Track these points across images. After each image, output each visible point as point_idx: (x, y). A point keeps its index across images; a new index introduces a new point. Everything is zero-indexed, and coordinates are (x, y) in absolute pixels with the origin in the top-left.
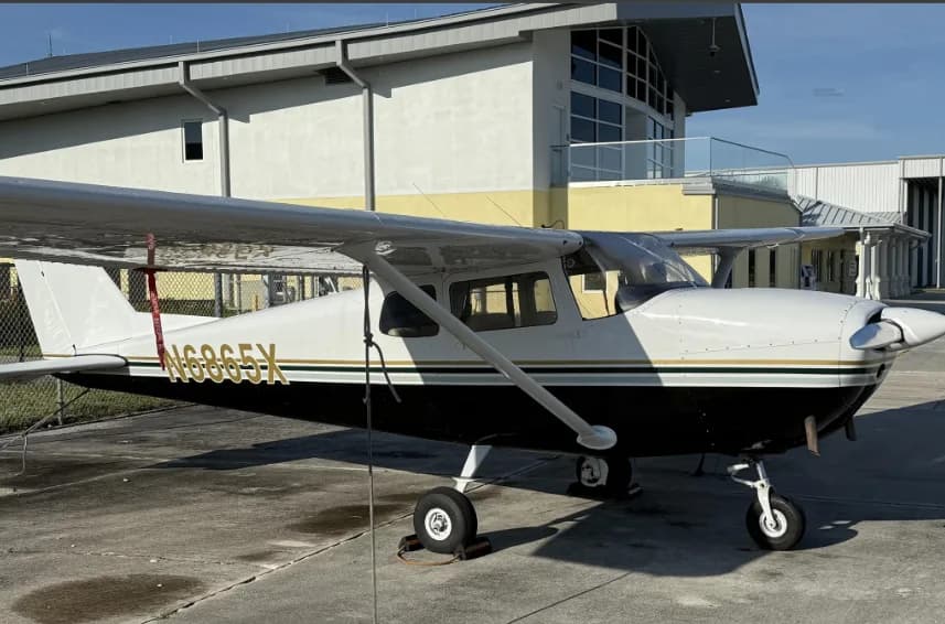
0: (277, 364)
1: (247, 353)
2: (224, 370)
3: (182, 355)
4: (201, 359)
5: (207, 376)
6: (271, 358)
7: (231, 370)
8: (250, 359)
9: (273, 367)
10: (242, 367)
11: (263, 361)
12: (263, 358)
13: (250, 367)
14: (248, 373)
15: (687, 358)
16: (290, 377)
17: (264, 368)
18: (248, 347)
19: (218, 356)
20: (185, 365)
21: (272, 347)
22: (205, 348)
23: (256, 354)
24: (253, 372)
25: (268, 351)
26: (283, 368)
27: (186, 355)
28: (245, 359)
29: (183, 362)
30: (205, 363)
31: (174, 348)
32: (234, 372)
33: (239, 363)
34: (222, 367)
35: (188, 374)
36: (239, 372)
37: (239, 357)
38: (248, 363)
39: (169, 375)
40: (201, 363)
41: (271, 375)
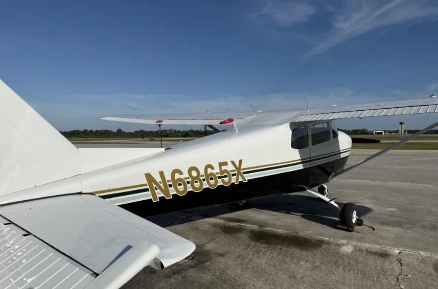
0: (242, 171)
1: (224, 168)
2: (205, 183)
3: (168, 177)
4: (188, 178)
5: (190, 189)
6: (238, 169)
8: (226, 171)
9: (239, 173)
10: (219, 177)
11: (234, 171)
12: (234, 169)
13: (226, 176)
14: (223, 181)
15: (344, 149)
16: (248, 177)
17: (234, 175)
18: (225, 164)
19: (202, 173)
20: (170, 186)
21: (241, 162)
22: (192, 169)
23: (230, 167)
24: (226, 179)
25: (237, 164)
26: (245, 173)
28: (222, 172)
29: (168, 184)
30: (190, 180)
31: (162, 174)
32: (212, 182)
33: (217, 175)
34: (204, 180)
35: (172, 191)
36: (216, 182)
37: (218, 171)
38: (224, 174)
39: (151, 197)
40: (186, 181)
41: (237, 179)
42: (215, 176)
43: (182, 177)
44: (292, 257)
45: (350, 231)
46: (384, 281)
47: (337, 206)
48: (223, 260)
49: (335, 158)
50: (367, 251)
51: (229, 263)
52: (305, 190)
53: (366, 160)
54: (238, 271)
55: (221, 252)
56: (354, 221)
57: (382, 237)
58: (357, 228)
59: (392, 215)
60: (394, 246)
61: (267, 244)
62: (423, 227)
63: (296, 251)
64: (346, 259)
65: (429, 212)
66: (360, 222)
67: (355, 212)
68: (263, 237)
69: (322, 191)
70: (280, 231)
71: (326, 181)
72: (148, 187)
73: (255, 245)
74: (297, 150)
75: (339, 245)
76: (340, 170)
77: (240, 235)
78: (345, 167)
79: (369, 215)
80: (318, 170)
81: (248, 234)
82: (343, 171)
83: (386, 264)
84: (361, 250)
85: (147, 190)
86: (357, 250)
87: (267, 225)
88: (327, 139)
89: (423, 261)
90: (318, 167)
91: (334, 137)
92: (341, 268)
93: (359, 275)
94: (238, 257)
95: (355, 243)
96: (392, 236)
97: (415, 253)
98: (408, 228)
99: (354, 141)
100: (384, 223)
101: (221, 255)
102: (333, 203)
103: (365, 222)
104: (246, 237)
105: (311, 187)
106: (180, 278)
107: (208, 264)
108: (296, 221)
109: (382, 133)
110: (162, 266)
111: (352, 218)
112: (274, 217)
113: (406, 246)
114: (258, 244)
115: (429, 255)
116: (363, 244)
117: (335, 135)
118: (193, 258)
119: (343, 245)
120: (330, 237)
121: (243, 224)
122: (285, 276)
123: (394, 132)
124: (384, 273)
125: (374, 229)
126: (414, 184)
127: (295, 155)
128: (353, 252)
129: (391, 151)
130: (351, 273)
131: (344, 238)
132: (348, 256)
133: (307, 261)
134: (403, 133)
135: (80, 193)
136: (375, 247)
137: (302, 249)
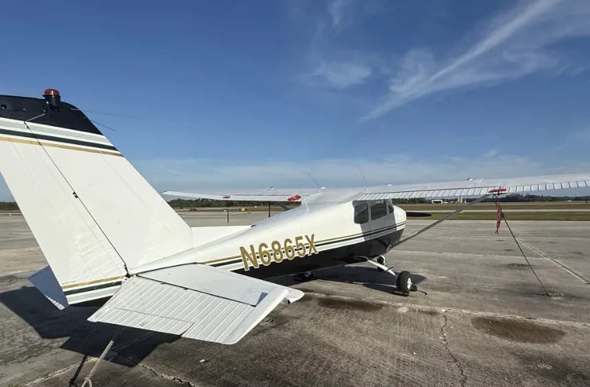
0: (314, 244)
1: (299, 241)
2: (284, 254)
3: (257, 250)
4: (271, 251)
5: (273, 260)
6: (311, 242)
7: (289, 253)
8: (301, 244)
9: (312, 246)
10: (296, 250)
11: (308, 244)
12: (308, 242)
13: (301, 249)
14: (299, 253)
15: (399, 222)
16: (320, 249)
17: (307, 247)
18: (301, 238)
19: (282, 246)
20: (258, 257)
21: (313, 236)
22: (274, 243)
23: (304, 241)
24: (301, 251)
25: (310, 238)
26: (316, 246)
27: (260, 249)
28: (298, 245)
29: (257, 255)
30: (273, 252)
31: (252, 247)
32: (290, 254)
33: (294, 248)
34: (284, 252)
35: (260, 262)
36: (293, 253)
37: (295, 244)
38: (300, 247)
39: (244, 267)
40: (270, 253)
41: (310, 250)
42: (292, 249)
43: (267, 249)
44: (357, 317)
45: (406, 296)
46: (432, 332)
47: (394, 274)
48: (298, 322)
49: (392, 231)
50: (419, 311)
51: (305, 323)
52: (366, 260)
53: (420, 232)
54: (314, 329)
55: (296, 316)
56: (409, 287)
57: (433, 300)
58: (411, 293)
59: (442, 282)
60: (442, 306)
61: (334, 308)
62: (468, 291)
63: (361, 313)
64: (402, 318)
65: (475, 279)
66: (414, 289)
67: (409, 279)
68: (331, 303)
69: (380, 261)
70: (345, 298)
71: (384, 252)
72: (241, 258)
73: (324, 310)
74: (359, 225)
75: (396, 307)
76: (397, 242)
77: (310, 302)
78: (401, 239)
79: (424, 282)
80: (377, 242)
81: (317, 301)
82: (400, 243)
83: (434, 320)
84: (414, 311)
85: (241, 261)
86: (411, 310)
87: (332, 293)
88: (385, 213)
89: (464, 317)
90: (376, 239)
91: (390, 212)
92: (398, 323)
93: (412, 328)
94: (312, 319)
95: (410, 305)
96: (441, 299)
97: (459, 311)
98: (455, 292)
99: (409, 215)
100: (434, 289)
101: (298, 318)
102: (390, 271)
103: (419, 288)
104: (316, 304)
105: (371, 258)
106: (265, 335)
107: (287, 325)
108: (359, 289)
109: (440, 202)
110: (289, 302)
111: (407, 284)
112: (338, 287)
113: (451, 306)
114: (328, 309)
115: (469, 312)
116: (416, 306)
117: (392, 210)
118: (273, 321)
119: (400, 307)
120: (389, 301)
121: (311, 293)
122: (353, 331)
123: (452, 200)
124: (432, 326)
125: (426, 294)
126: (465, 254)
127: (357, 229)
128: (407, 312)
129: (445, 222)
130: (406, 326)
131: (400, 302)
132: (403, 315)
133: (370, 320)
134: (462, 201)
135: (195, 263)
136: (427, 308)
137: (365, 311)
